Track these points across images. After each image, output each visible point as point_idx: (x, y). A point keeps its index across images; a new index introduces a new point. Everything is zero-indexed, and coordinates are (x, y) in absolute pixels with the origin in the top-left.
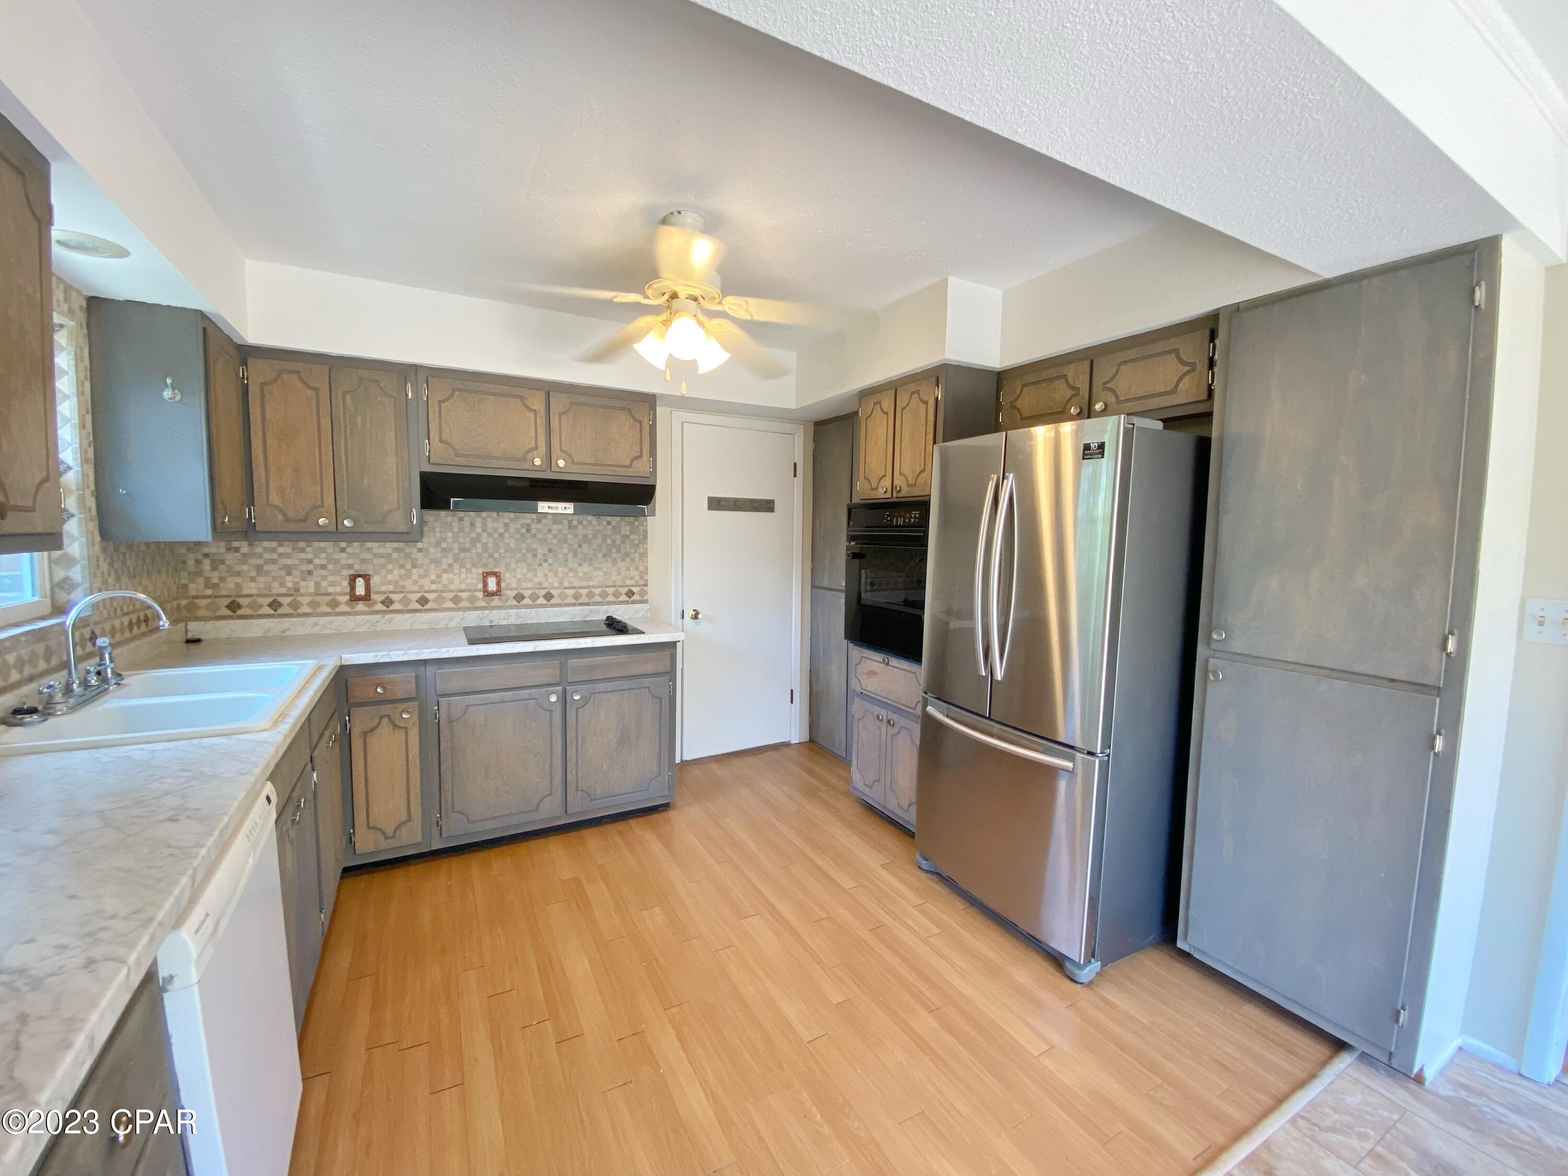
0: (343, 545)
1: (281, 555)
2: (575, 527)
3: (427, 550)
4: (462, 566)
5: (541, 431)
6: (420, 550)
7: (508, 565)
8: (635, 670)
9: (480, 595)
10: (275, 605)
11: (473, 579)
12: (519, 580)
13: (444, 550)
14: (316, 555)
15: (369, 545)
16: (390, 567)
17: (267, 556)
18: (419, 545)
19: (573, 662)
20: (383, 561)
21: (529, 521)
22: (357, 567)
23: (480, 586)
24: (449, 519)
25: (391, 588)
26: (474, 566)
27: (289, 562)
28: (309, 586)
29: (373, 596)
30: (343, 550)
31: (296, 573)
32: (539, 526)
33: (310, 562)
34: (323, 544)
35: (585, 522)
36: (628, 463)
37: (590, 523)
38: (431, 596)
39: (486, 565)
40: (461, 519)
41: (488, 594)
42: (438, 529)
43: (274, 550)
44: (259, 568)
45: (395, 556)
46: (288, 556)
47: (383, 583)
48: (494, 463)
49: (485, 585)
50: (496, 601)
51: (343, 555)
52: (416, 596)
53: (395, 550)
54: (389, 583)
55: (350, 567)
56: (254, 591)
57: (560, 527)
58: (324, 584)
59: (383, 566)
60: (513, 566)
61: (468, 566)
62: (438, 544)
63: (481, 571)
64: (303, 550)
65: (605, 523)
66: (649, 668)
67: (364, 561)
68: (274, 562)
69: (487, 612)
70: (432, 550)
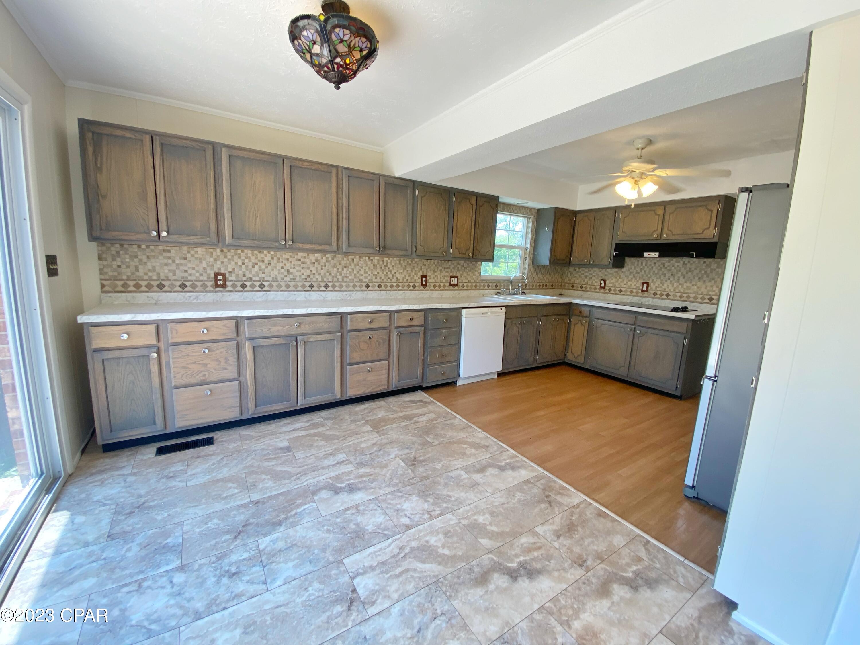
0: (601, 269)
1: (585, 272)
2: (686, 264)
3: (625, 272)
4: (636, 279)
5: (660, 223)
6: (623, 272)
7: (653, 280)
9: (640, 291)
10: (582, 287)
11: (639, 285)
12: (656, 287)
13: (631, 273)
14: (593, 273)
15: (608, 270)
16: (612, 278)
17: (582, 272)
18: (623, 270)
19: (641, 318)
20: (611, 275)
21: (665, 262)
22: (603, 277)
23: (641, 288)
24: (634, 261)
25: (611, 285)
26: (640, 279)
27: (586, 274)
28: (590, 282)
29: (606, 287)
30: (600, 271)
31: (588, 278)
32: (669, 264)
33: (592, 274)
34: (596, 269)
35: (692, 262)
37: (694, 262)
38: (623, 289)
39: (644, 279)
40: (638, 261)
41: (643, 291)
42: (630, 265)
43: (584, 271)
44: (580, 276)
45: (615, 274)
46: (587, 272)
47: (610, 283)
49: (643, 287)
50: (646, 294)
51: (600, 273)
52: (619, 289)
53: (615, 272)
54: (612, 283)
55: (602, 277)
56: (577, 283)
57: (678, 264)
58: (594, 282)
59: (611, 277)
60: (655, 280)
61: (638, 279)
62: (629, 270)
63: (642, 281)
64: (590, 271)
66: (675, 329)
67: (606, 275)
68: (583, 274)
69: (641, 298)
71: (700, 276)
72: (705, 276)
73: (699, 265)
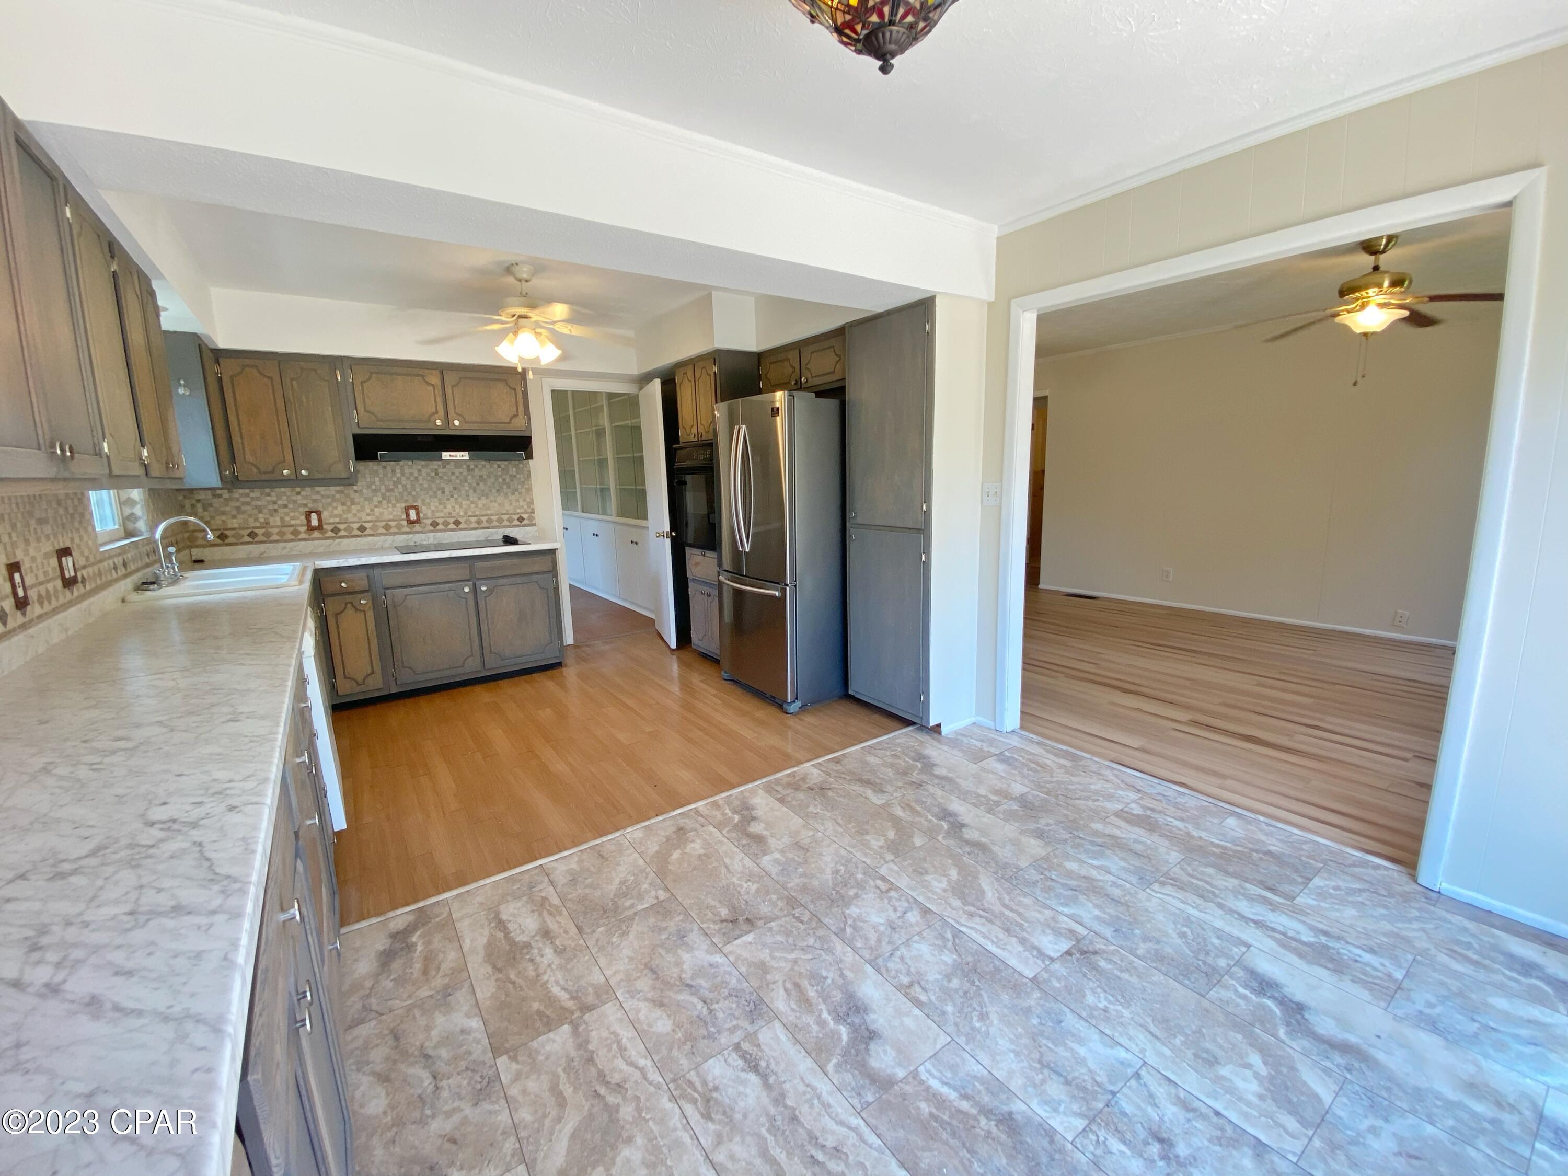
0: (298, 489)
1: (253, 499)
2: (473, 470)
3: (361, 491)
4: (389, 502)
5: (440, 400)
6: (356, 491)
7: (423, 500)
8: (525, 570)
9: (405, 523)
10: (252, 535)
11: (399, 510)
12: (433, 511)
13: (375, 491)
14: (279, 498)
15: (317, 489)
16: (334, 504)
17: (242, 499)
18: (355, 488)
19: (479, 564)
20: (329, 500)
21: (436, 467)
22: (310, 505)
23: (404, 516)
24: (375, 468)
25: (337, 520)
26: (397, 501)
27: (259, 503)
28: (276, 521)
29: (325, 526)
30: (298, 493)
31: (265, 511)
32: (444, 470)
33: (275, 503)
34: (283, 490)
35: (480, 466)
36: (508, 420)
37: (484, 466)
38: (367, 525)
39: (406, 501)
40: (385, 467)
41: (411, 522)
42: (367, 476)
43: (247, 495)
44: (238, 508)
45: (338, 496)
46: (258, 499)
47: (331, 517)
48: (406, 425)
49: (408, 515)
50: (417, 527)
51: (299, 497)
52: (356, 526)
53: (338, 492)
54: (336, 516)
55: (306, 505)
56: (236, 526)
57: (461, 470)
58: (287, 519)
59: (330, 504)
60: (427, 500)
61: (393, 502)
62: (369, 487)
63: (403, 505)
64: (269, 495)
65: (495, 466)
66: (537, 568)
67: (315, 501)
68: (248, 504)
69: (411, 536)
70: (365, 491)
71: (497, 487)
72: (505, 487)
73: (492, 470)
